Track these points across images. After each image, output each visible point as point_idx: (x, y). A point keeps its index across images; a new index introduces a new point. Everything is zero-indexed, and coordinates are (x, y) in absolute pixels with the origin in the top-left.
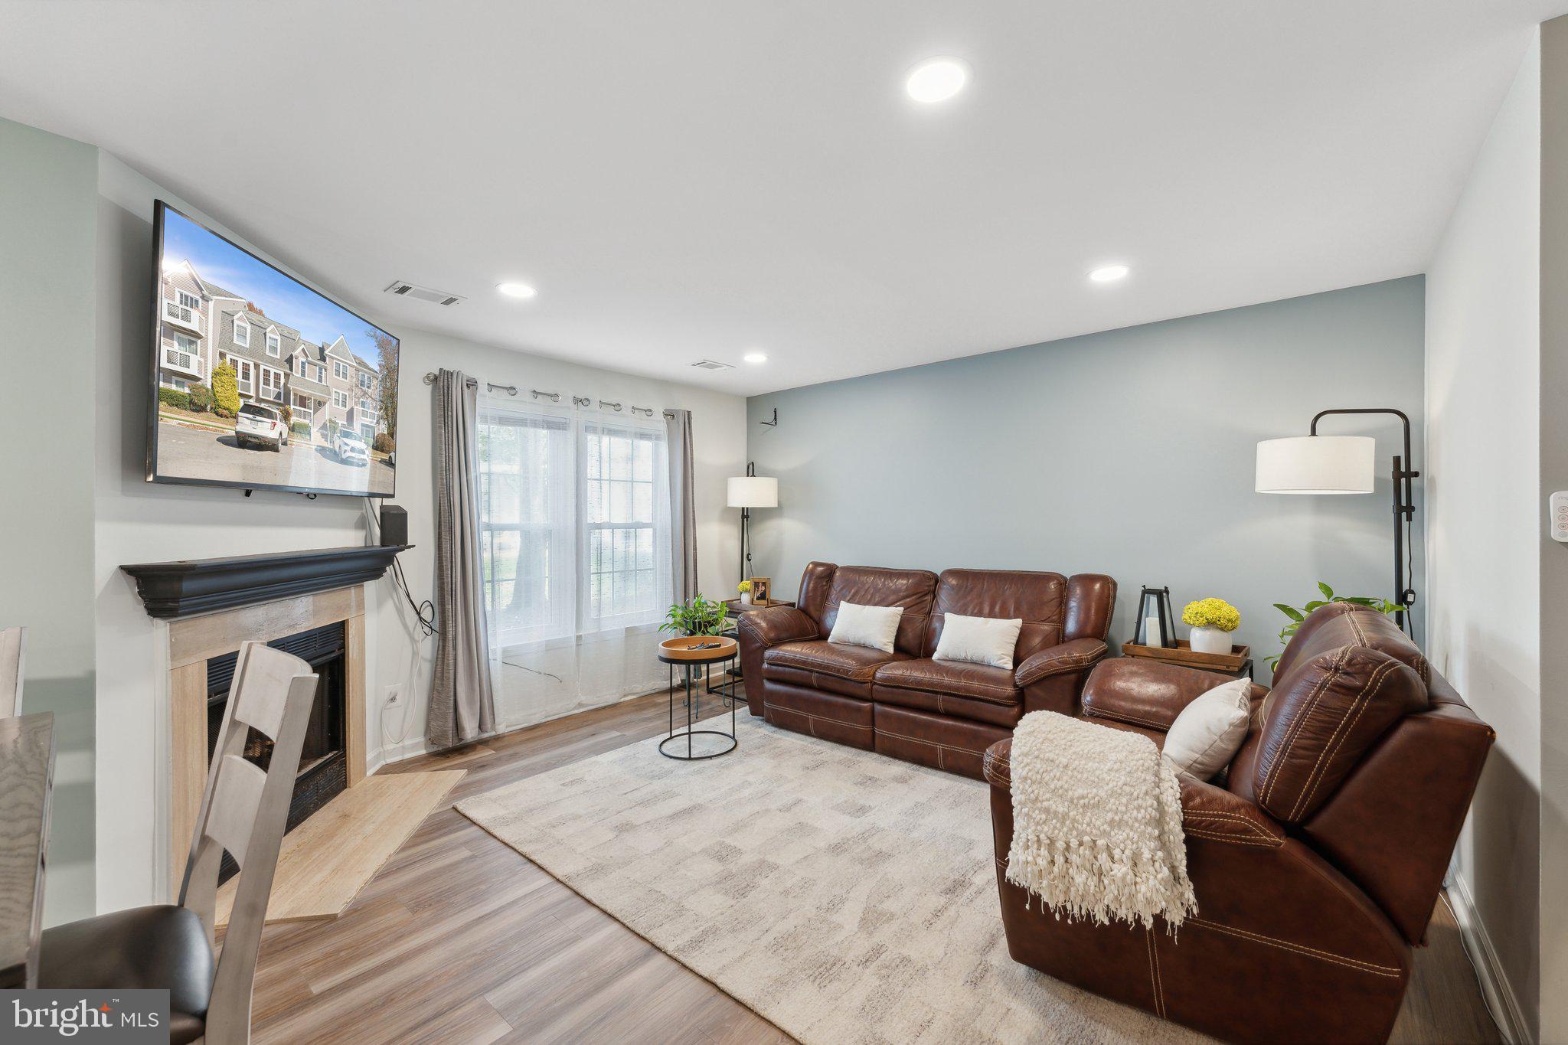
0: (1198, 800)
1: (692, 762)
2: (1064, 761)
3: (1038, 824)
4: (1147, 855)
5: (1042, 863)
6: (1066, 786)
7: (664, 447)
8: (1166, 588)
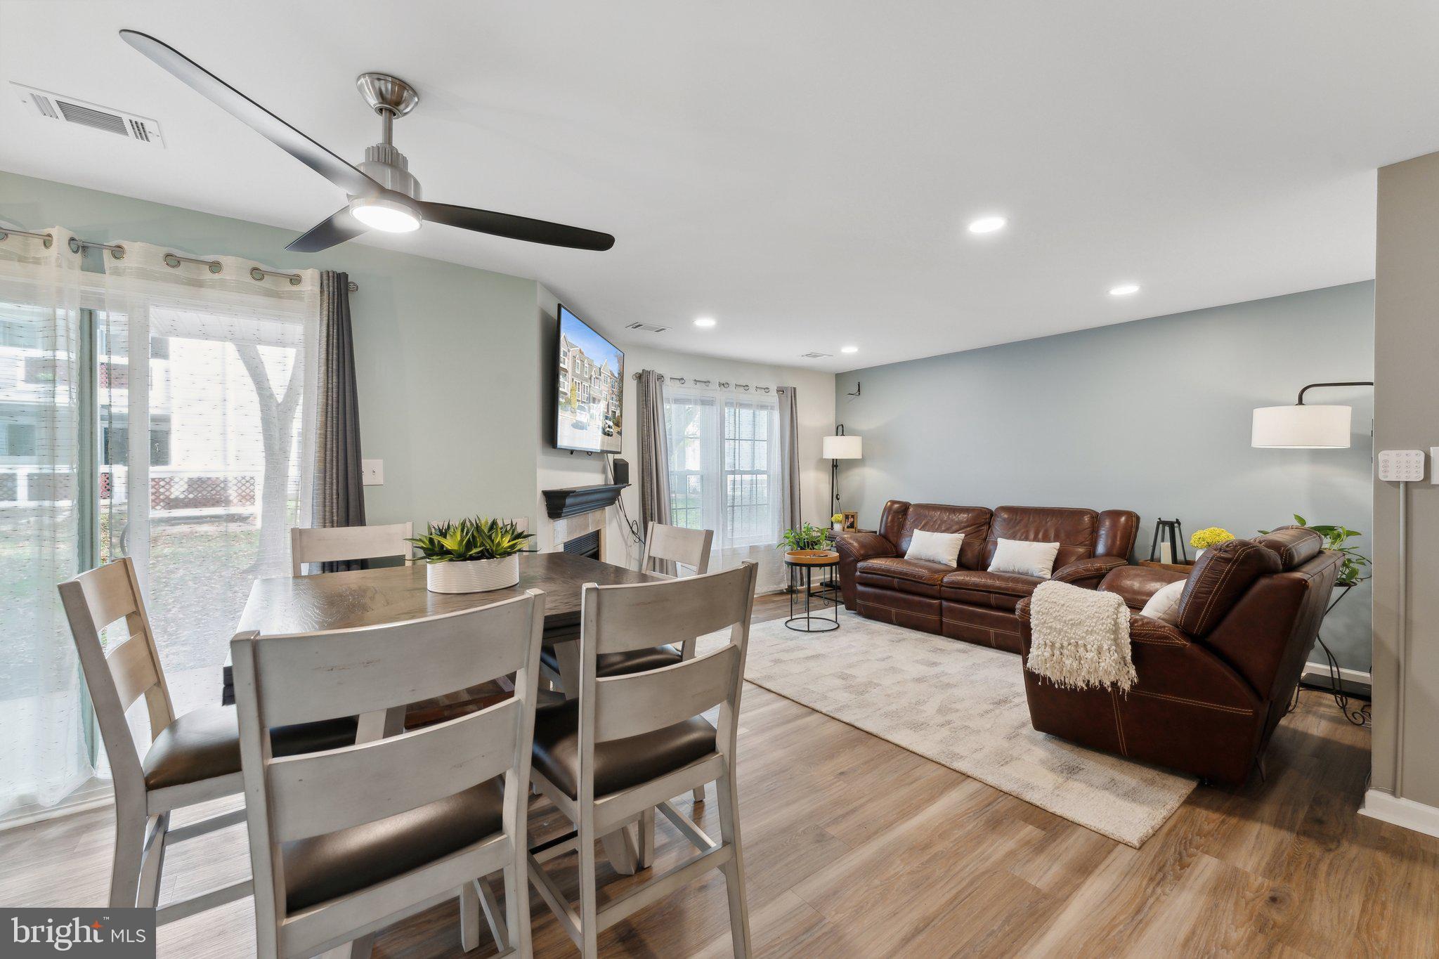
1: (809, 634)
2: (1062, 602)
3: (1045, 635)
4: (1106, 647)
5: (1047, 654)
6: (1062, 615)
7: (776, 415)
8: (1177, 520)
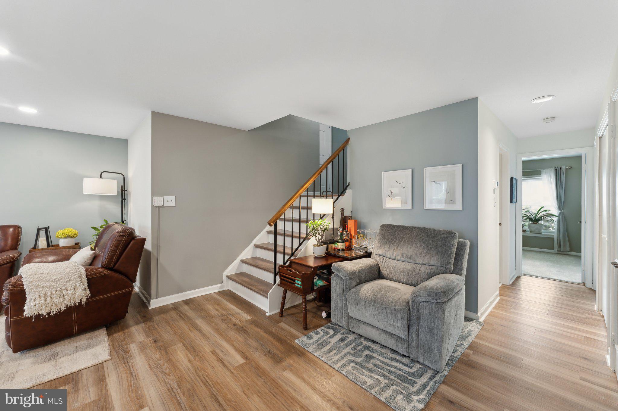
0: (89, 270)
2: (47, 272)
3: (39, 292)
4: (78, 285)
5: (42, 302)
6: (50, 278)
8: (48, 226)
